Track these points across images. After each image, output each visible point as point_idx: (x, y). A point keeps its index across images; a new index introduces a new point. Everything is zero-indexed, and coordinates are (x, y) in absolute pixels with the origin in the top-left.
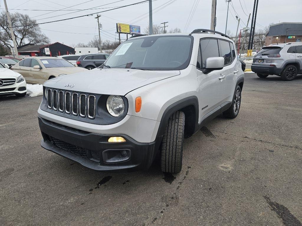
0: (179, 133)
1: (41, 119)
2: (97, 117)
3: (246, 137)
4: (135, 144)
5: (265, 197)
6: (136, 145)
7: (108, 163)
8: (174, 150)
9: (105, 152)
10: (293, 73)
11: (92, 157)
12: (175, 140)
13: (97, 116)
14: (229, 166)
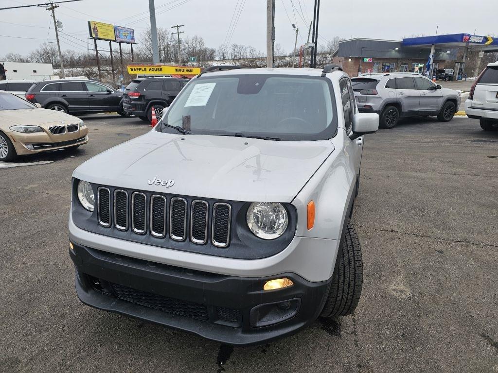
0: (356, 252)
1: (85, 248)
2: (235, 245)
3: (392, 231)
4: (307, 287)
5: (483, 336)
6: (309, 288)
7: (259, 327)
8: (352, 283)
9: (257, 309)
10: (394, 118)
11: (218, 318)
12: (352, 266)
13: (233, 241)
14: (402, 287)
